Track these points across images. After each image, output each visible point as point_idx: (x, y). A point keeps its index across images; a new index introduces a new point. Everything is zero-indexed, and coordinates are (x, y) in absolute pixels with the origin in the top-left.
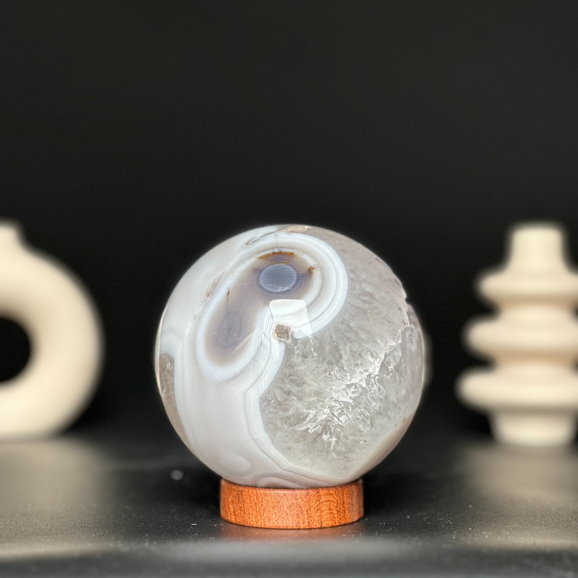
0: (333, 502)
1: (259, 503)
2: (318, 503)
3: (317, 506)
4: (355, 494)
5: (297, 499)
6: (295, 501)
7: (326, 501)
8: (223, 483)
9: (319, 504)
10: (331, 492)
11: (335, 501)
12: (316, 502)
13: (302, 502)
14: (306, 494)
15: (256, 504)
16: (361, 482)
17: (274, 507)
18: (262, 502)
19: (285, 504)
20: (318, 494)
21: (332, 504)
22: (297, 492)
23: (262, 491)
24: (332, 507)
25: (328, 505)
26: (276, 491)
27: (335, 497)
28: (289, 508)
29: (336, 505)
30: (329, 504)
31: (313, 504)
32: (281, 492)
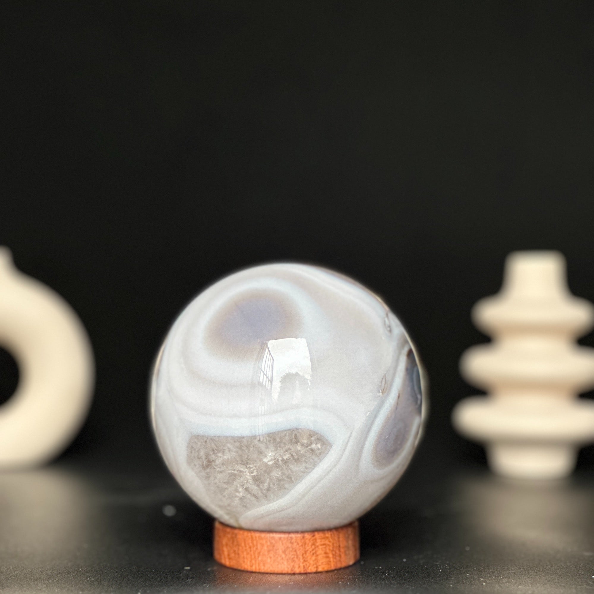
0: (329, 545)
1: (254, 546)
2: (313, 547)
3: (313, 550)
4: (351, 537)
5: (292, 543)
6: (290, 545)
7: (322, 545)
8: (217, 525)
9: (315, 548)
10: (327, 535)
11: (331, 544)
12: (312, 546)
13: (298, 546)
14: (301, 538)
15: (250, 548)
16: (356, 524)
17: (269, 551)
18: (257, 545)
19: (280, 547)
20: (314, 538)
21: (328, 548)
22: (293, 535)
23: (257, 534)
24: (328, 551)
25: (323, 549)
26: (272, 535)
27: (331, 540)
28: (284, 552)
29: (331, 548)
30: (325, 548)
31: (309, 548)
32: (277, 536)
